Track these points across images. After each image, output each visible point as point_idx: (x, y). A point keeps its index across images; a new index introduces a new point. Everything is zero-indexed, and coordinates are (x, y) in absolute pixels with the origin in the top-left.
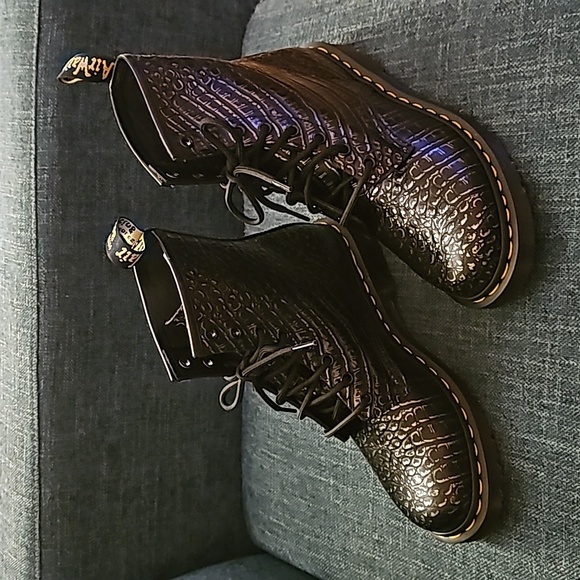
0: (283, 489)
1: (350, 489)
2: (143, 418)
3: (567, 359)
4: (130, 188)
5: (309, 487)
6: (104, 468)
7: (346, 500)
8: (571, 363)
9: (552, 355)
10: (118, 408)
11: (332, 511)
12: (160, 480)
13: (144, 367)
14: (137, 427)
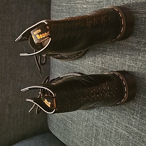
0: (57, 120)
1: (75, 126)
2: (19, 97)
3: (143, 106)
4: (16, 30)
5: (64, 122)
6: (7, 110)
7: (74, 128)
8: (144, 108)
9: (139, 104)
10: (11, 94)
11: (70, 130)
12: (24, 113)
13: (19, 82)
14: (17, 99)
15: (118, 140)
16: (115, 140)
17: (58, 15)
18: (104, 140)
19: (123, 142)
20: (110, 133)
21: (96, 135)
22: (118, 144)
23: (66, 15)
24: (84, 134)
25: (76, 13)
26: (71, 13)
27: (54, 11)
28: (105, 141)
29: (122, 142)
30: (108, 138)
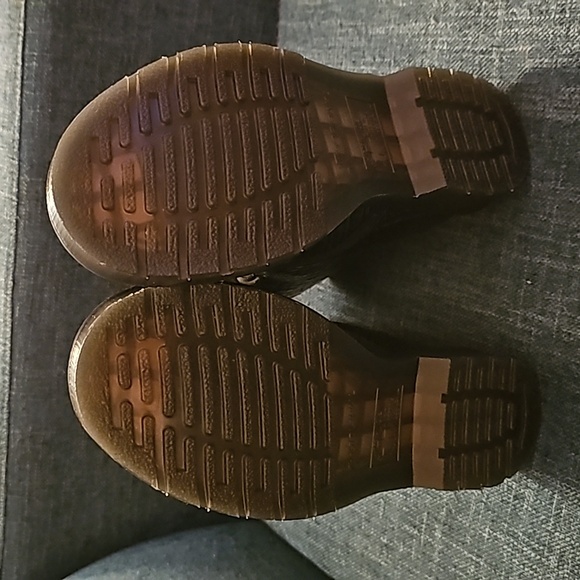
15: (548, 531)
16: (531, 531)
17: (309, 28)
18: (487, 530)
19: (568, 539)
20: (511, 500)
21: (450, 511)
22: (544, 545)
23: (341, 25)
24: (398, 514)
25: (380, 12)
26: (361, 14)
27: (292, 16)
28: (490, 534)
29: (562, 536)
30: (505, 522)
